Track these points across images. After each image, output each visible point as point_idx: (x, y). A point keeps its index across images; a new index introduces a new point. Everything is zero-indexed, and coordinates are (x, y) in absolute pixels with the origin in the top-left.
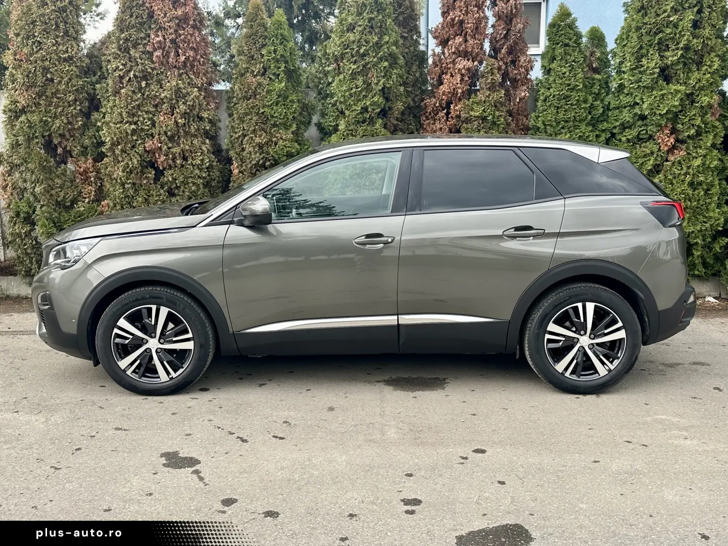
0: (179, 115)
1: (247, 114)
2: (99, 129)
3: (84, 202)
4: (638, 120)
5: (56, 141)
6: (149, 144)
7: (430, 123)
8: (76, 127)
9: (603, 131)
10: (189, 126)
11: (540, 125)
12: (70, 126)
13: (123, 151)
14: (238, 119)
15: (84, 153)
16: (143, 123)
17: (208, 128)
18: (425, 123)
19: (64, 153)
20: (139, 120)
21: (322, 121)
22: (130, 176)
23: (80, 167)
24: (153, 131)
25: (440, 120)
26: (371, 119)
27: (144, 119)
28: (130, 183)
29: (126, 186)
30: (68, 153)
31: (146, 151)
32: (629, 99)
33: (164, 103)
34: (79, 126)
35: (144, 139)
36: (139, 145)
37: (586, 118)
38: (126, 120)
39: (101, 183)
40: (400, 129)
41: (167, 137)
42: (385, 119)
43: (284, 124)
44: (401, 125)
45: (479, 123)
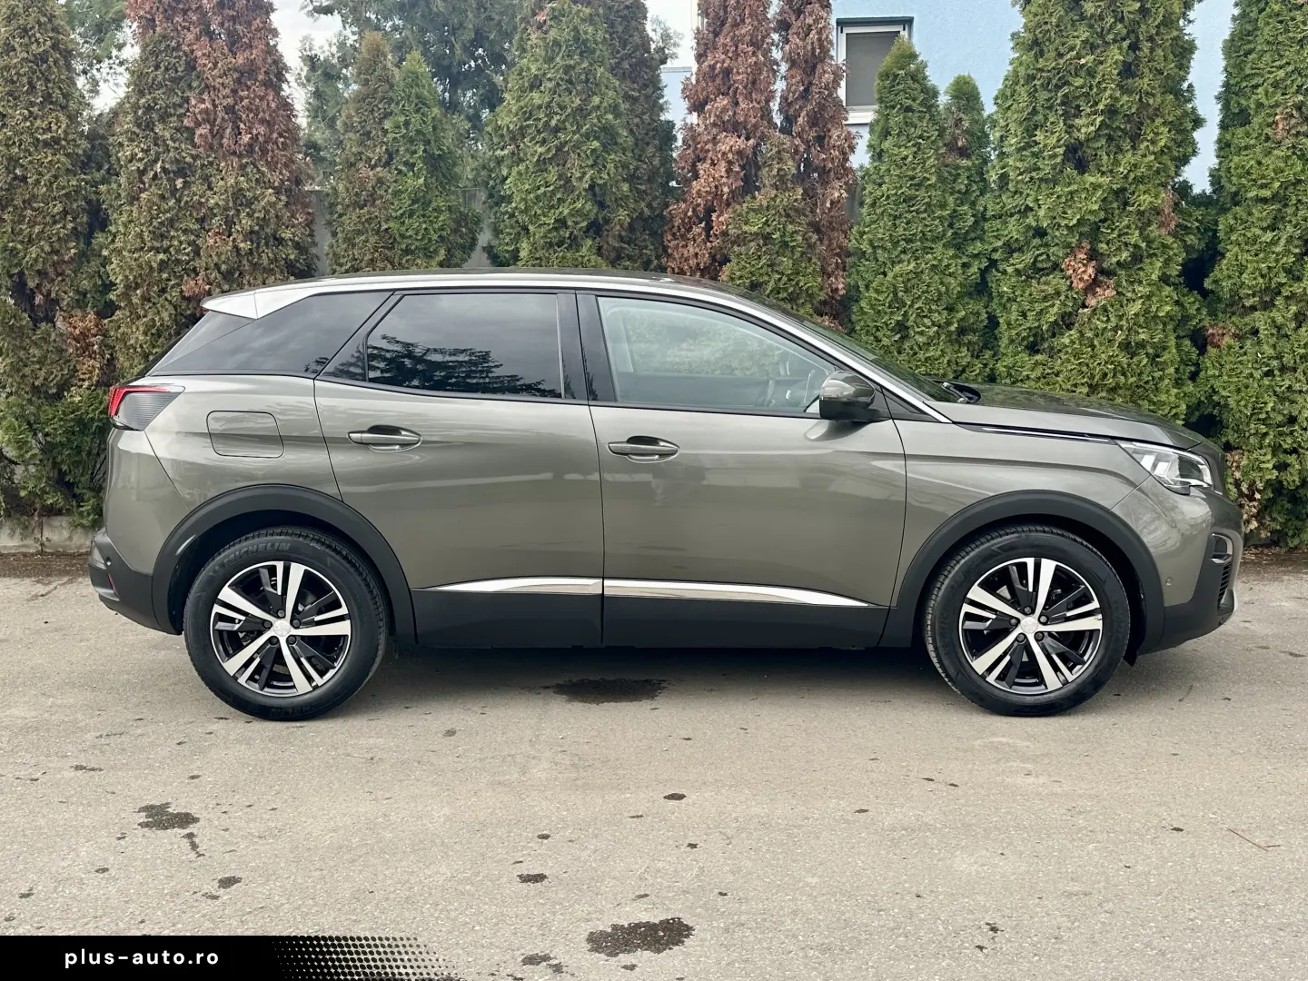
0: (241, 236)
1: (359, 233)
2: (106, 262)
3: (80, 387)
4: (1034, 237)
5: (31, 284)
6: (189, 286)
7: (678, 245)
8: (66, 258)
9: (976, 256)
10: (259, 255)
11: (865, 246)
12: (55, 258)
13: (146, 298)
14: (344, 241)
15: (80, 303)
16: (178, 251)
17: (292, 257)
18: (671, 245)
19: (46, 303)
20: (170, 246)
21: (494, 243)
22: (157, 341)
23: (75, 328)
24: (197, 263)
25: (694, 239)
26: (573, 238)
27: (181, 243)
30: (54, 304)
31: (184, 298)
32: (1019, 200)
33: (215, 215)
34: (71, 257)
35: (181, 278)
36: (171, 288)
37: (944, 235)
38: (149, 244)
39: (111, 355)
40: (627, 255)
41: (219, 272)
42: (598, 239)
43: (425, 249)
44: (629, 249)
45: (758, 245)
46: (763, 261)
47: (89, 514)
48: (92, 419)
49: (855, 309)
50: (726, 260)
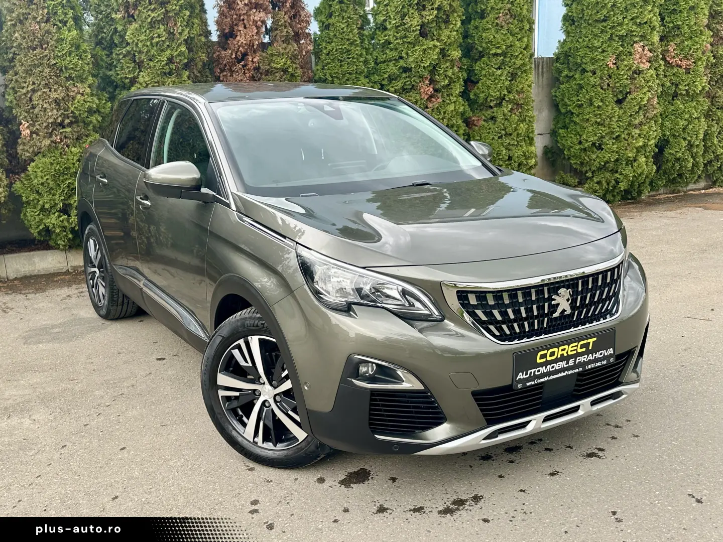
4: (402, 73)
32: (395, 54)
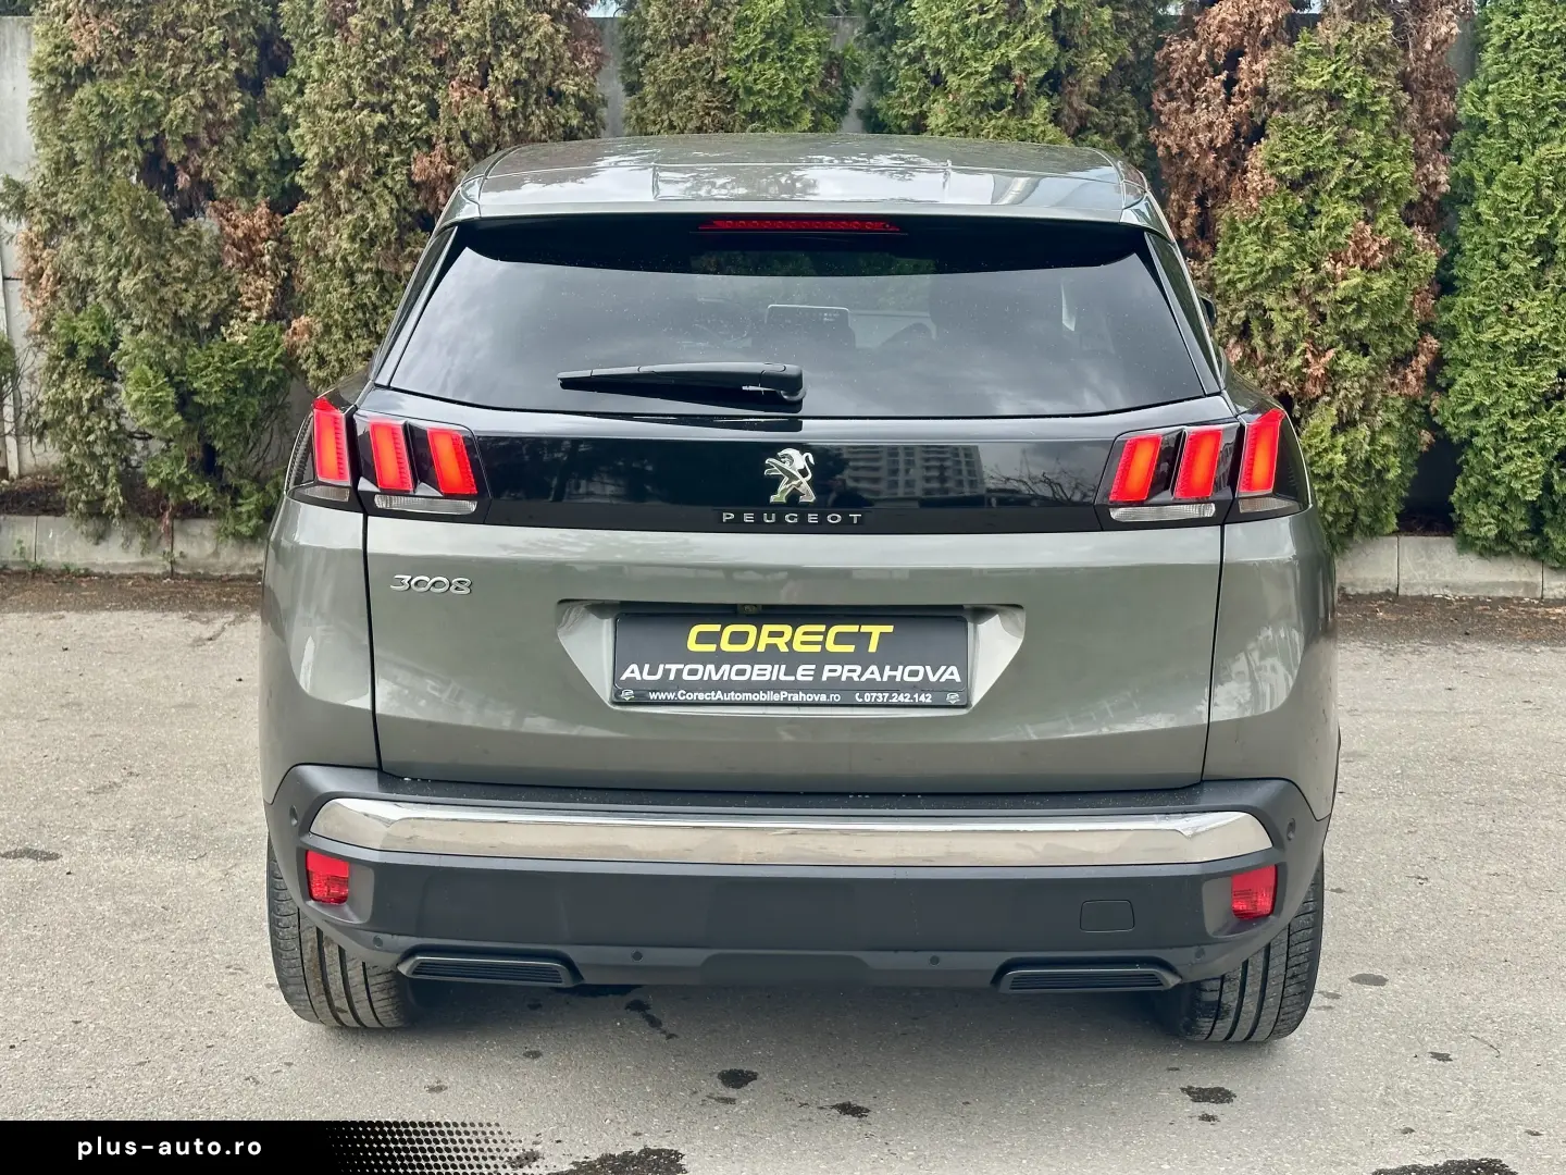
0: (501, 88)
1: (680, 84)
2: (286, 124)
3: (244, 320)
5: (173, 155)
6: (421, 166)
7: (1178, 108)
8: (227, 117)
10: (526, 118)
11: (1488, 114)
12: (210, 116)
13: (353, 184)
14: (655, 99)
15: (246, 189)
16: (405, 109)
17: (575, 122)
18: (1166, 109)
19: (192, 187)
20: (392, 102)
21: (879, 103)
22: (369, 251)
23: (236, 227)
24: (432, 129)
25: (1207, 99)
26: (1020, 97)
27: (409, 97)
28: (369, 270)
29: (360, 278)
30: (206, 189)
31: (412, 184)
33: (463, 54)
34: (234, 117)
35: (408, 152)
36: (393, 168)
38: (361, 99)
39: (289, 271)
40: (1096, 126)
41: (468, 146)
42: (1056, 98)
43: (781, 112)
44: (1098, 116)
45: (1321, 110)
46: (1328, 135)
47: (250, 518)
48: (263, 371)
49: (1464, 215)
50: (1259, 133)
